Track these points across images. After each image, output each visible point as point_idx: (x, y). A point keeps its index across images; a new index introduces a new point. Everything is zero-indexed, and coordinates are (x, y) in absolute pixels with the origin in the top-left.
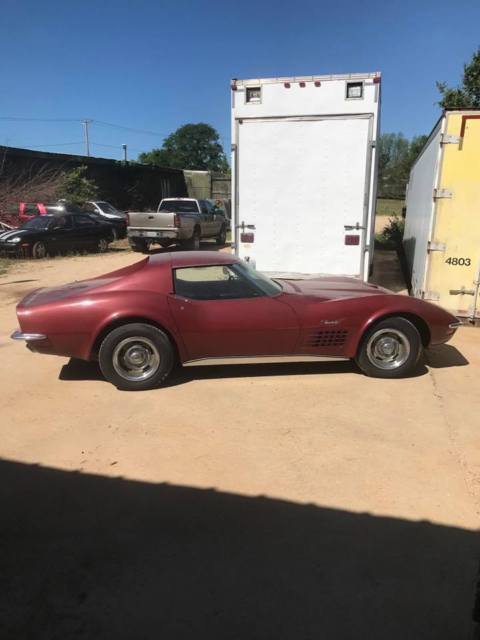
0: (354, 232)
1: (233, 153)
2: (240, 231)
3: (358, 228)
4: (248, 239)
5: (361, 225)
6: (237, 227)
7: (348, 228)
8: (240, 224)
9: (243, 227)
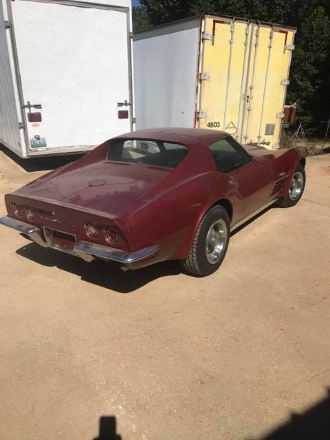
0: (124, 108)
1: (8, 31)
2: (27, 110)
3: (126, 104)
4: (36, 118)
5: (128, 102)
6: (23, 107)
7: (120, 105)
8: (26, 104)
9: (29, 106)
